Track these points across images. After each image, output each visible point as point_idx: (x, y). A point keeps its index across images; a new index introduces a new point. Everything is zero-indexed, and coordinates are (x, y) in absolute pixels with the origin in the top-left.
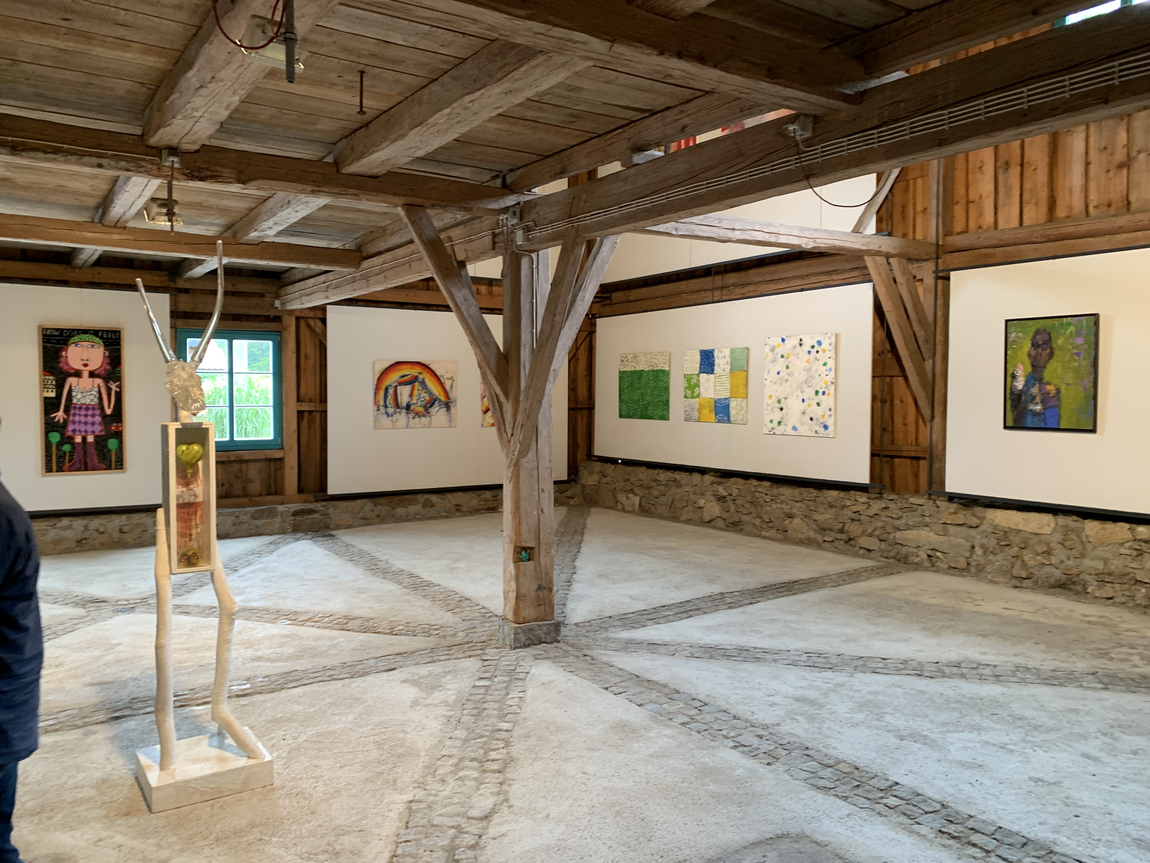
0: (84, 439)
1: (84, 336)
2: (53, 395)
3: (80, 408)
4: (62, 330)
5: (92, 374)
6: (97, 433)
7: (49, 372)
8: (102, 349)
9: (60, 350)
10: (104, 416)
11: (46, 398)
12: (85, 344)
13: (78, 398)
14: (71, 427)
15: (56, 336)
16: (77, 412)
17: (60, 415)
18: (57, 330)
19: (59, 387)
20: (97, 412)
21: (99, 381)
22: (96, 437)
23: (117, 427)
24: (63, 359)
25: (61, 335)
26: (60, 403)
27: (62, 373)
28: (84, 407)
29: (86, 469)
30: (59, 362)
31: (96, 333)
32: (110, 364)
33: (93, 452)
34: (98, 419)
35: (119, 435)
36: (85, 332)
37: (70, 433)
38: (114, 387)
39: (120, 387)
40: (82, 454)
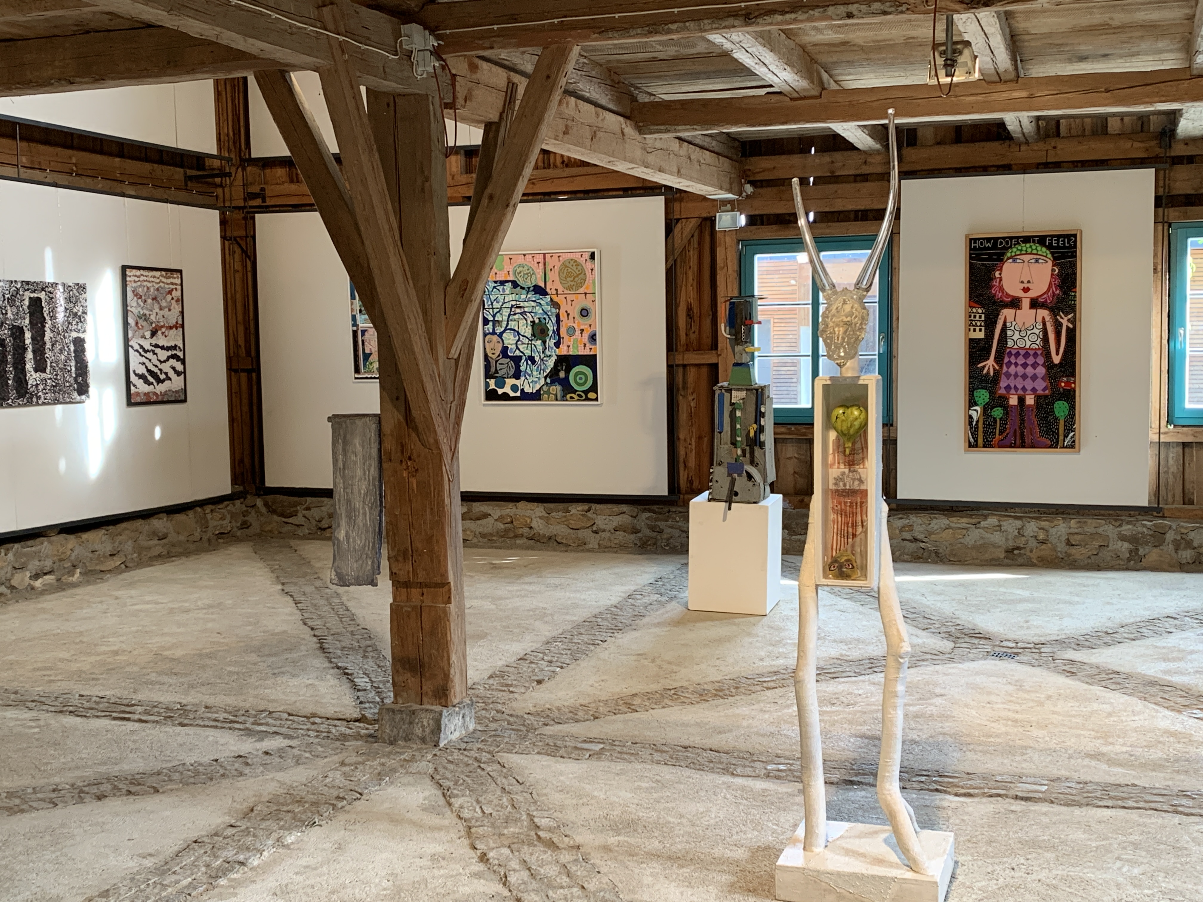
0: (1022, 400)
1: (1024, 247)
2: (981, 335)
3: (1017, 354)
4: (996, 239)
5: (1035, 304)
6: (1040, 392)
7: (977, 302)
8: (1050, 263)
9: (991, 270)
10: (1049, 366)
11: (971, 340)
12: (1026, 258)
13: (1015, 340)
14: (1003, 383)
15: (988, 248)
16: (1013, 360)
17: (990, 365)
18: (988, 240)
19: (990, 324)
20: (1041, 360)
21: (1044, 313)
22: (1038, 398)
23: (1068, 383)
24: (996, 283)
25: (995, 246)
26: (991, 347)
27: (995, 303)
28: (1022, 352)
29: (1023, 447)
30: (991, 287)
31: (1041, 240)
32: (1060, 287)
33: (1033, 419)
34: (1041, 371)
35: (1069, 396)
36: (1027, 239)
37: (1002, 391)
38: (1065, 322)
39: (1073, 321)
40: (1018, 422)
